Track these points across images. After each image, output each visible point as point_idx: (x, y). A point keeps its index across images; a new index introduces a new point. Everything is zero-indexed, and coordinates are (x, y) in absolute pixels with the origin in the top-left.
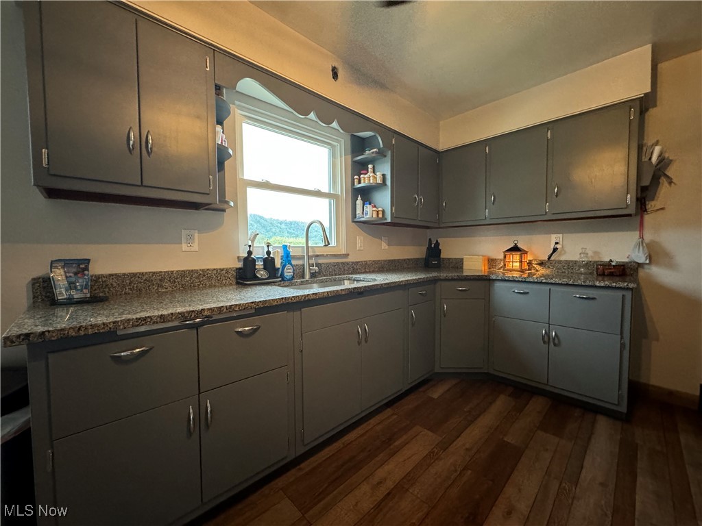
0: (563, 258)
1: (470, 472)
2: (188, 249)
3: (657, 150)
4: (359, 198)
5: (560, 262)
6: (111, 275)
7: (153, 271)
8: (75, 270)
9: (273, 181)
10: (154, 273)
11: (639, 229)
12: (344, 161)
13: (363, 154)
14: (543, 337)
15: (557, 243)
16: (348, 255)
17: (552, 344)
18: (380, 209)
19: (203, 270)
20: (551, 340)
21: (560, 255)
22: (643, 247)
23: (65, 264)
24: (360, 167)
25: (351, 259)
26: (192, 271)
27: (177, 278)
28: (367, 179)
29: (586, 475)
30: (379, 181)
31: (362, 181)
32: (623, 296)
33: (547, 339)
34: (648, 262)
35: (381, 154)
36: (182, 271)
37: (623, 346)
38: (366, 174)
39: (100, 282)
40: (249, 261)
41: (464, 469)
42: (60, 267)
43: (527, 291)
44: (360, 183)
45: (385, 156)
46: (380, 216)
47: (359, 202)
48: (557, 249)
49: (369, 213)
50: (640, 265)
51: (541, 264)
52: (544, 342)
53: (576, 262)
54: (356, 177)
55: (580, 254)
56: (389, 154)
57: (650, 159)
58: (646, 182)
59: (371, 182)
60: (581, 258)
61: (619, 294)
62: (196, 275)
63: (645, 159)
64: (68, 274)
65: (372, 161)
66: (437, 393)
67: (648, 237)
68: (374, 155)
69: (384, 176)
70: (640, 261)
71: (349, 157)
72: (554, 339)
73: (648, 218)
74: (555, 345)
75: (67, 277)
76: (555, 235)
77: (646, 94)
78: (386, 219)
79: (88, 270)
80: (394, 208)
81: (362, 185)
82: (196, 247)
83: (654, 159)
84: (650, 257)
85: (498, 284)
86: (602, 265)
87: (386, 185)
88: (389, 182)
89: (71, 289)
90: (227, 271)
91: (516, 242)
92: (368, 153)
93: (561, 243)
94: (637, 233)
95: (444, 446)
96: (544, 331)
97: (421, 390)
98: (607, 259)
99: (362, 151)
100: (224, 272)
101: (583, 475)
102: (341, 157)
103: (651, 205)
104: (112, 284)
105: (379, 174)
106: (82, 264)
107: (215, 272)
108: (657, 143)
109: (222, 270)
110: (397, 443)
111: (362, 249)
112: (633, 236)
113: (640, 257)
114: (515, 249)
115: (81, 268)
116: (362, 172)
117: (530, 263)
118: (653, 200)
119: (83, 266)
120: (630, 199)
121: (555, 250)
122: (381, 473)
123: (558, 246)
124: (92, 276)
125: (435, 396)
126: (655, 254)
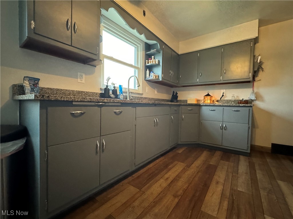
0: (226, 99)
1: (200, 173)
2: (80, 81)
3: (259, 57)
4: (148, 70)
5: (225, 100)
6: (48, 88)
7: (66, 89)
8: (33, 83)
9: (115, 57)
10: (67, 90)
11: (252, 87)
12: (142, 54)
13: (150, 51)
14: (221, 127)
15: (223, 93)
16: (143, 94)
17: (224, 130)
18: (157, 75)
19: (87, 92)
20: (224, 128)
21: (225, 97)
22: (254, 94)
23: (30, 79)
24: (148, 57)
25: (144, 96)
26: (82, 91)
27: (76, 94)
28: (151, 62)
29: (240, 171)
30: (157, 63)
31: (149, 63)
32: (249, 109)
33: (222, 128)
34: (255, 99)
35: (158, 52)
36: (78, 91)
37: (249, 128)
38: (151, 60)
39: (43, 91)
40: (107, 90)
41: (198, 172)
42: (27, 80)
43: (214, 109)
44: (148, 63)
45: (160, 53)
46: (157, 78)
47: (148, 72)
48: (224, 95)
49: (152, 77)
50: (252, 101)
51: (218, 101)
52: (221, 129)
53: (230, 100)
54: (147, 61)
55: (232, 97)
56: (161, 52)
57: (257, 61)
58: (256, 69)
59: (154, 63)
60: (232, 98)
61: (248, 108)
62: (84, 93)
63: (256, 61)
64: (30, 84)
65: (153, 54)
66: (180, 151)
67: (255, 90)
68: (155, 52)
69: (159, 61)
70: (253, 99)
71: (144, 52)
72: (224, 127)
73: (255, 83)
74: (225, 130)
75: (30, 85)
76: (223, 90)
77: (256, 37)
78: (159, 79)
79: (38, 84)
80: (163, 75)
81: (149, 64)
82: (83, 81)
83: (259, 61)
84: (256, 97)
85: (203, 108)
86: (240, 101)
87: (160, 65)
88: (161, 64)
89: (32, 91)
90: (96, 94)
91: (208, 92)
92: (152, 51)
93: (225, 93)
94: (252, 89)
95: (189, 166)
96: (221, 125)
97: (174, 150)
98: (241, 99)
99: (149, 50)
100: (95, 94)
101: (239, 171)
102: (141, 51)
103: (257, 79)
104: (48, 92)
105: (157, 60)
106: (36, 81)
107: (91, 93)
108: (259, 55)
109: (94, 93)
110: (170, 167)
111: (148, 92)
112: (251, 90)
113: (253, 98)
114: (208, 95)
115: (36, 83)
116: (149, 59)
117: (213, 101)
118: (257, 77)
119: (36, 82)
120: (251, 75)
121: (223, 95)
122: (167, 176)
123: (224, 94)
124: (40, 87)
125: (180, 152)
126: (258, 97)
